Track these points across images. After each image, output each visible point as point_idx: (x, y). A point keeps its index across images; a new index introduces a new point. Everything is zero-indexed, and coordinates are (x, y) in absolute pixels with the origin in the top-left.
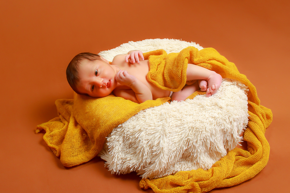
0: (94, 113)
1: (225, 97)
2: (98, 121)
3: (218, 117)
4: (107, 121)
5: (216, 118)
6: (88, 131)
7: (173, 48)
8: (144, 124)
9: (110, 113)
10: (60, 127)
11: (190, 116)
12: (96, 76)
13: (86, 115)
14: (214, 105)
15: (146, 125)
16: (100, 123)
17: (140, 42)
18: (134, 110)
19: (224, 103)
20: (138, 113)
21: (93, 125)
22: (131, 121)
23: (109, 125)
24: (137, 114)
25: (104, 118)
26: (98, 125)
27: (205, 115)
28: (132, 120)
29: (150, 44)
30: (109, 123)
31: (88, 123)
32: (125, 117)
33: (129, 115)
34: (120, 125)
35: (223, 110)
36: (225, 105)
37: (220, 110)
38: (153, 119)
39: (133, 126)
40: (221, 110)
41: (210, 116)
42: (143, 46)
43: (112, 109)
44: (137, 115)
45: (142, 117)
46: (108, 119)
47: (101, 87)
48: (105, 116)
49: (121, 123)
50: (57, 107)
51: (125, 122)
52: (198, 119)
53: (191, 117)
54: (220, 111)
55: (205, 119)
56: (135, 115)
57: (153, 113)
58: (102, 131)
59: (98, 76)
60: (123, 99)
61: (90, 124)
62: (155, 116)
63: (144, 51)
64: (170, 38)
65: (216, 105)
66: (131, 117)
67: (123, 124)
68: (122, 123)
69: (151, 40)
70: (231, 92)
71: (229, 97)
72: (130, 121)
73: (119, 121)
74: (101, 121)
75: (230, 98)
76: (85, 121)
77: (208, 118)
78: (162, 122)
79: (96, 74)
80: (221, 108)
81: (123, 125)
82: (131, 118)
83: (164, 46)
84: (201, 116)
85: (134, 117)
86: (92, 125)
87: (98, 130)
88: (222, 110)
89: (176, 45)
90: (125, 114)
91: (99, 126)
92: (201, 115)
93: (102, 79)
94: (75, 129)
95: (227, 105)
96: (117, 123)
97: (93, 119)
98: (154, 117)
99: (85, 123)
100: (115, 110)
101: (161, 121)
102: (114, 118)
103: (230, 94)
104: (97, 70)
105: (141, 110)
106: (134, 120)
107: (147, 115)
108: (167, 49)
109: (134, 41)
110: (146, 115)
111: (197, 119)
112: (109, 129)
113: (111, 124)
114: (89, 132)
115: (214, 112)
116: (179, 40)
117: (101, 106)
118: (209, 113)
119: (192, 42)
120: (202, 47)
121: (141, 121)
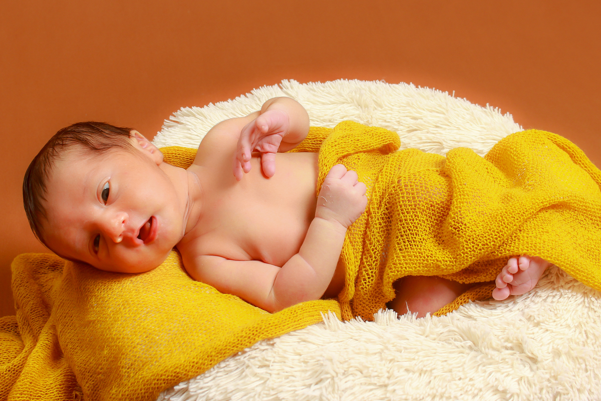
0: (109, 328)
1: (555, 321)
2: (116, 359)
3: (518, 391)
4: (143, 366)
5: (508, 396)
6: (86, 387)
7: (419, 121)
8: (259, 389)
9: (159, 336)
10: (5, 355)
11: (420, 374)
12: (103, 205)
13: (86, 330)
14: (512, 348)
15: (266, 394)
16: (122, 367)
17: (317, 86)
18: (232, 339)
19: (549, 344)
20: (247, 350)
21: (101, 369)
22: (219, 374)
23: (147, 381)
24: (244, 352)
25: (136, 352)
26: (116, 373)
27: (471, 380)
28: (224, 371)
29: (349, 99)
30: (147, 373)
31: (87, 359)
32: (201, 361)
33: (213, 354)
34: (182, 386)
35: (538, 369)
36: (550, 350)
37: (527, 367)
38: (295, 374)
39: (223, 391)
40: (531, 368)
41: (489, 385)
42: (323, 104)
43: (167, 323)
44: (242, 354)
45: (259, 364)
46: (147, 356)
47: (119, 240)
48: (139, 346)
49: (187, 378)
50: (13, 281)
51: (199, 377)
52: (444, 390)
53: (425, 378)
54: (526, 372)
55: (470, 392)
56: (235, 355)
57: (298, 351)
58: (122, 395)
59: (111, 203)
60: (214, 290)
61: (91, 365)
62: (302, 364)
63: (324, 121)
64: (420, 82)
65: (519, 347)
66: (224, 361)
67: (192, 381)
68: (189, 379)
69: (355, 84)
70: (581, 306)
71: (569, 322)
72: (217, 372)
73: (178, 370)
74: (124, 362)
75: (572, 326)
76: (80, 351)
77: (481, 390)
78: (321, 388)
79: (106, 195)
80: (534, 360)
81: (193, 386)
82: (223, 365)
83: (392, 110)
84: (458, 382)
85: (232, 363)
86: (98, 370)
87: (114, 391)
88: (534, 367)
89: (431, 111)
90: (203, 349)
91: (117, 378)
92: (460, 379)
93: (124, 216)
94: (50, 373)
95: (557, 354)
96: (172, 378)
97: (103, 350)
98: (297, 369)
99: (79, 359)
100: (176, 329)
101: (317, 384)
102: (166, 356)
103: (577, 311)
104: (109, 182)
105: (257, 342)
106: (231, 371)
107: (278, 359)
108: (399, 122)
109: (301, 81)
110: (272, 360)
111: (440, 390)
112: (146, 394)
113: (153, 378)
114: (88, 392)
115: (505, 374)
116: (447, 92)
117: (135, 309)
118: (487, 374)
119: (488, 104)
120: (520, 125)
121: (253, 379)
